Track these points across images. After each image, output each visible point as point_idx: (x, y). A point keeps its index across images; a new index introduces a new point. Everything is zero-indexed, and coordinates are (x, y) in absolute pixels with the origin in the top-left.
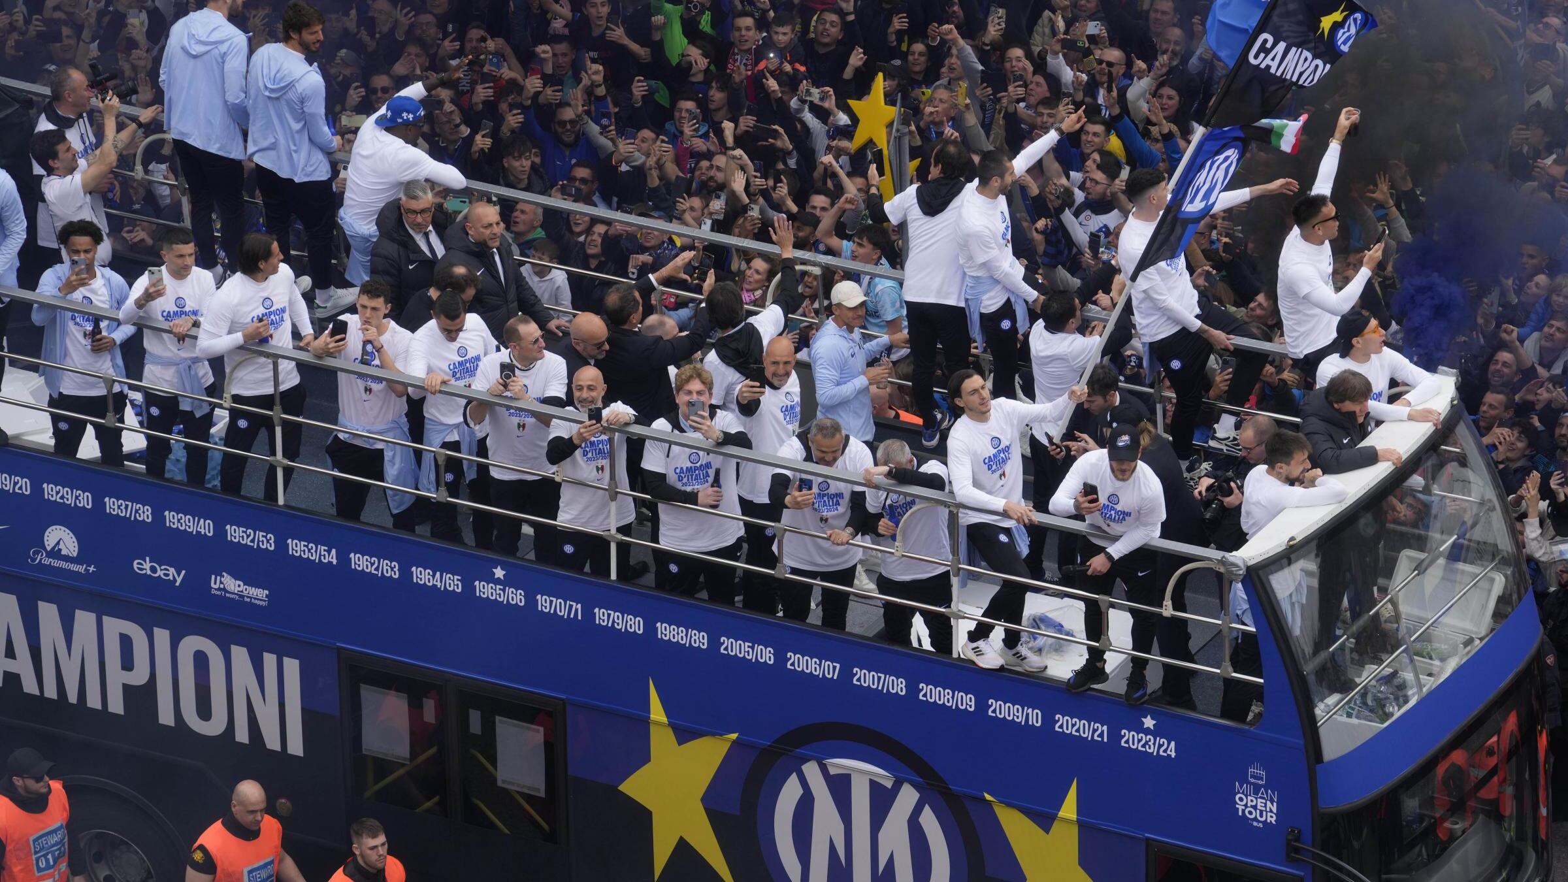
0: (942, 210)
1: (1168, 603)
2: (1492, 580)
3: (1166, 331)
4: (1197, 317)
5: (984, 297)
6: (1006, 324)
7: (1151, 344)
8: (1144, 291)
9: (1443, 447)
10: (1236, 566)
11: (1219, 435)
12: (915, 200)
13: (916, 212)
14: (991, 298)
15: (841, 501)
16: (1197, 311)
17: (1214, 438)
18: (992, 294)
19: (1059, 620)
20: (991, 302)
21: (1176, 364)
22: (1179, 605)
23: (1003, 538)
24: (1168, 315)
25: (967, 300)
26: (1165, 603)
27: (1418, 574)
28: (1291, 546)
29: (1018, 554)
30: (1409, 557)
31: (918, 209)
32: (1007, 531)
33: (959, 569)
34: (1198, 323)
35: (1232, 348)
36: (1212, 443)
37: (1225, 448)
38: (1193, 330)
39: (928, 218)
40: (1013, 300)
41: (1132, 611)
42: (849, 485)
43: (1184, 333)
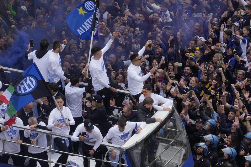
0: (42, 57)
1: (105, 158)
2: (182, 150)
3: (101, 88)
4: (109, 84)
5: (54, 79)
6: (60, 86)
7: (97, 91)
8: (96, 78)
9: (171, 118)
10: (123, 149)
11: (114, 114)
12: (35, 54)
13: (35, 57)
14: (56, 79)
15: (16, 132)
16: (109, 83)
17: (113, 115)
18: (56, 78)
19: (75, 162)
20: (56, 81)
21: (104, 96)
22: (108, 159)
23: (63, 142)
24: (102, 84)
25: (49, 80)
26: (105, 159)
27: (166, 150)
28: (137, 144)
29: (66, 146)
30: (161, 145)
31: (36, 56)
32: (64, 140)
33: (51, 150)
34: (109, 86)
35: (117, 92)
36: (112, 116)
37: (115, 117)
38: (108, 88)
39: (39, 59)
40: (61, 80)
41: (96, 161)
42: (19, 128)
43: (105, 89)
